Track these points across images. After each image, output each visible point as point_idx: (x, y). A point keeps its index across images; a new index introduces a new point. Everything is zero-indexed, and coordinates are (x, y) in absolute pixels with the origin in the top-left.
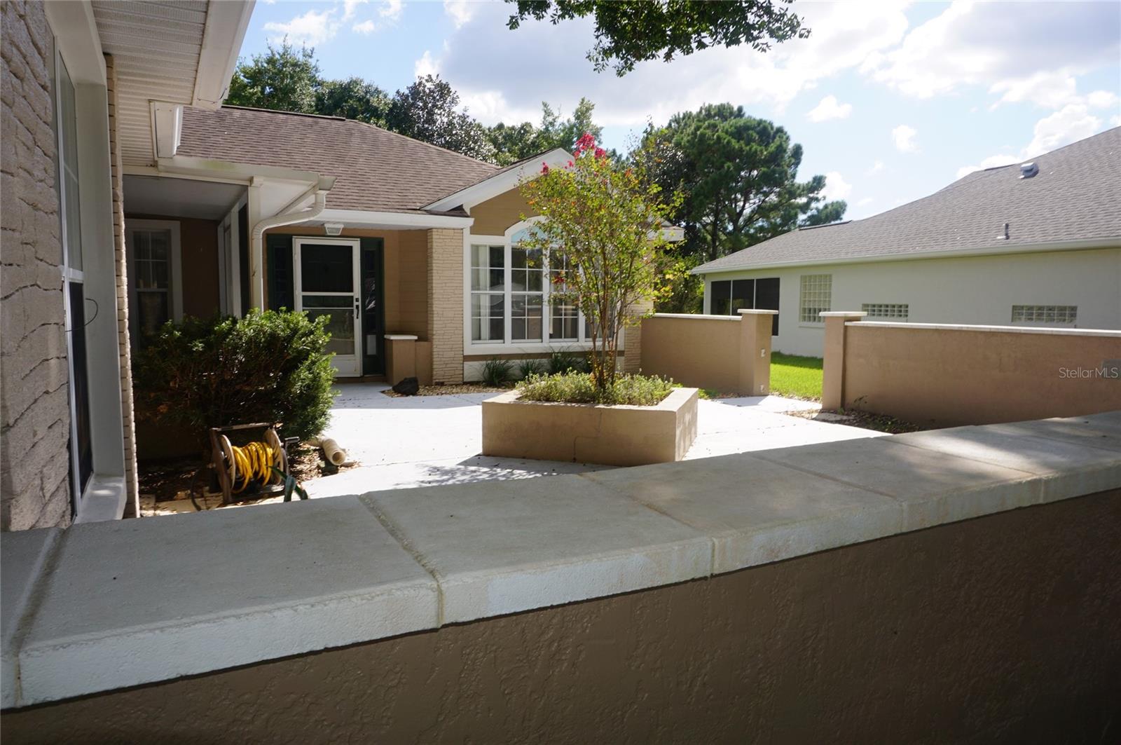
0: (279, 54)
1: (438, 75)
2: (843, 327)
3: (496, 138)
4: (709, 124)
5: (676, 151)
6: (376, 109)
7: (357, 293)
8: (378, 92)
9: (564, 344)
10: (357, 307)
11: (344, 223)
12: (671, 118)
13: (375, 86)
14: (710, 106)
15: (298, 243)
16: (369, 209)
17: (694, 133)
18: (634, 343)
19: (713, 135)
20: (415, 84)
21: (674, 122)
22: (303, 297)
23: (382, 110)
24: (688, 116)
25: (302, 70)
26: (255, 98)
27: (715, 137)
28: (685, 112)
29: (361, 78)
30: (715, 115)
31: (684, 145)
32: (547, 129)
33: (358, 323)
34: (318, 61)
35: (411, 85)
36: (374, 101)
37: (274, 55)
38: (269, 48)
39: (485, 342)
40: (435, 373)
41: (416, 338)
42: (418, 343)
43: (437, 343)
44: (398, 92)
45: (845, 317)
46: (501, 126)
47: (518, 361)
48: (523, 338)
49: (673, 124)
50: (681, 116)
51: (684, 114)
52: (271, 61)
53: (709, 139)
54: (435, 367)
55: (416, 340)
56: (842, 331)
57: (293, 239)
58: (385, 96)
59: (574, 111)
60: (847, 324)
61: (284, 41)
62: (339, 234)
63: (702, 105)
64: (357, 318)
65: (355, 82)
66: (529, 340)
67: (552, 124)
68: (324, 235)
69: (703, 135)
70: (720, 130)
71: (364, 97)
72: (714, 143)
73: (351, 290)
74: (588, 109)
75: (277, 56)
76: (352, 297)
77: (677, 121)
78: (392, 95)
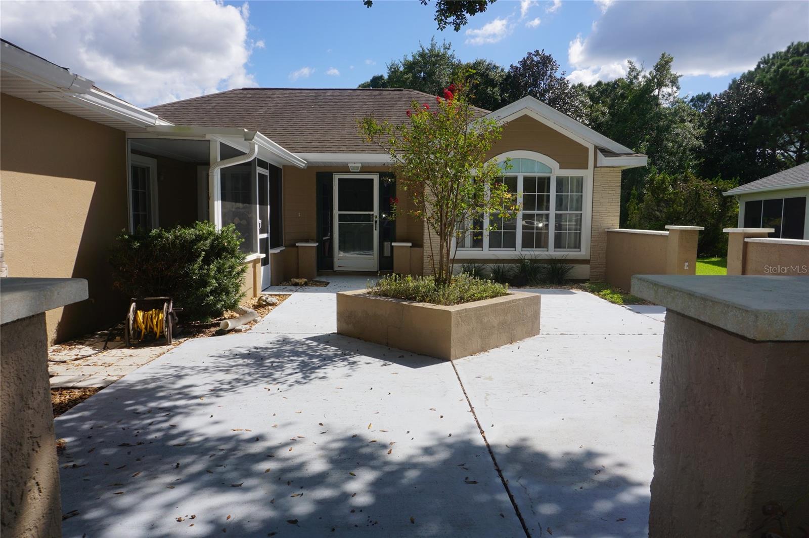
0: (428, 49)
1: (543, 50)
2: (742, 242)
3: (594, 93)
4: (793, 61)
5: (757, 88)
6: (493, 80)
7: (376, 211)
8: (495, 67)
9: (566, 253)
10: (376, 222)
11: (361, 163)
12: (760, 60)
13: (493, 63)
14: (799, 44)
15: (336, 178)
16: (374, 152)
17: (776, 71)
18: (599, 253)
19: (797, 70)
20: (524, 58)
21: (762, 63)
22: (339, 215)
23: (498, 80)
24: (777, 56)
25: (441, 59)
26: (408, 81)
27: (798, 71)
28: (775, 52)
29: (484, 59)
30: (804, 52)
31: (766, 82)
32: (631, 82)
33: (376, 233)
34: (454, 51)
35: (521, 59)
36: (492, 74)
37: (423, 51)
38: (421, 46)
39: (467, 249)
40: (424, 271)
41: (410, 244)
42: (412, 249)
43: (426, 249)
44: (511, 66)
45: (745, 233)
46: (599, 83)
47: (492, 265)
48: (499, 247)
49: (762, 66)
50: (771, 57)
51: (774, 55)
52: (422, 55)
53: (792, 74)
54: (424, 266)
55: (411, 247)
56: (741, 247)
57: (333, 175)
58: (502, 70)
59: (655, 64)
60: (747, 240)
61: (432, 41)
62: (358, 171)
63: (789, 44)
64: (376, 230)
65: (480, 63)
66: (504, 249)
67: (636, 77)
68: (348, 172)
69: (785, 72)
70: (805, 65)
71: (484, 73)
72: (798, 78)
73: (372, 210)
74: (667, 63)
75: (427, 51)
76: (373, 214)
77: (765, 62)
78: (507, 69)
